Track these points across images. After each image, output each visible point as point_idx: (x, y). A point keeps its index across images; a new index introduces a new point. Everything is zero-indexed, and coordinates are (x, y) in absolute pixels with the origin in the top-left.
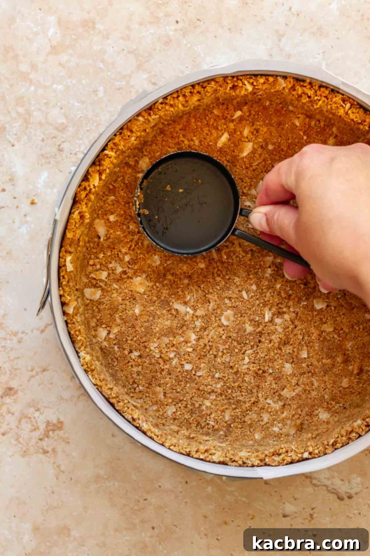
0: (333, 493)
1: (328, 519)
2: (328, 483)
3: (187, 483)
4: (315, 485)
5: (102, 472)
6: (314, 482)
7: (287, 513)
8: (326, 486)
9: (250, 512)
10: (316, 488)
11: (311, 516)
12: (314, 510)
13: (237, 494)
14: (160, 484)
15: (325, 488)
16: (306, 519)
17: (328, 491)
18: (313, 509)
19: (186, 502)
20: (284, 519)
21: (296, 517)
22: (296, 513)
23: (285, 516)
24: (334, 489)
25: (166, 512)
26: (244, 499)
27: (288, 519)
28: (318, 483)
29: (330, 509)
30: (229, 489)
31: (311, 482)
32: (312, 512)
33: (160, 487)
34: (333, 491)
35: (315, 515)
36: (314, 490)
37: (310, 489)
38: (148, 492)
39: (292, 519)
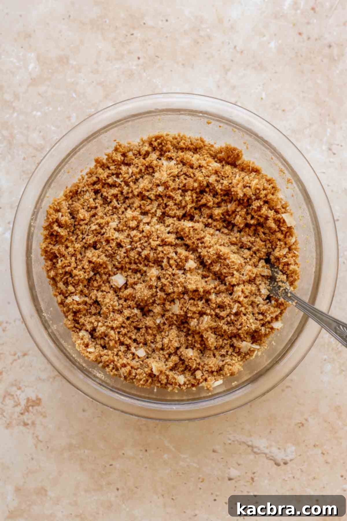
0: (271, 459)
1: (266, 482)
2: (267, 451)
3: (146, 451)
4: (255, 453)
5: (74, 442)
6: (255, 450)
7: (232, 477)
8: (266, 454)
9: (201, 476)
10: (257, 456)
11: (252, 479)
12: (255, 475)
13: (188, 460)
14: (123, 452)
15: (264, 455)
16: (248, 482)
17: (267, 458)
18: (254, 473)
19: (146, 468)
20: (229, 482)
21: (239, 480)
22: (239, 476)
23: (230, 479)
24: (272, 457)
25: (128, 475)
26: (195, 465)
27: (233, 481)
28: (259, 451)
29: (269, 473)
30: (183, 456)
31: (252, 450)
32: (253, 476)
33: (123, 454)
34: (271, 458)
35: (255, 479)
36: (255, 457)
37: (252, 457)
38: (113, 459)
39: (236, 482)
